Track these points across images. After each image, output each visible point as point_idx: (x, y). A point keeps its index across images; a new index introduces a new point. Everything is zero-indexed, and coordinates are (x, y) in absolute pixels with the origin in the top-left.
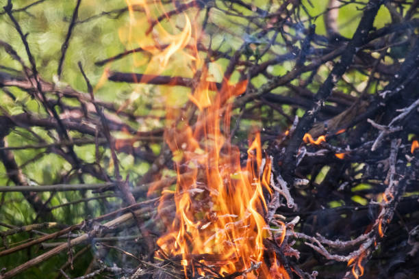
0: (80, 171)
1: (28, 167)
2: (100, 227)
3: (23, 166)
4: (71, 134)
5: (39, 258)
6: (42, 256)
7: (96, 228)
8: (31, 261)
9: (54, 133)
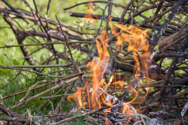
0: (57, 57)
1: (33, 55)
2: (64, 83)
3: (31, 54)
4: (53, 40)
5: (37, 95)
6: (39, 94)
7: (62, 83)
8: (34, 97)
9: (46, 39)
